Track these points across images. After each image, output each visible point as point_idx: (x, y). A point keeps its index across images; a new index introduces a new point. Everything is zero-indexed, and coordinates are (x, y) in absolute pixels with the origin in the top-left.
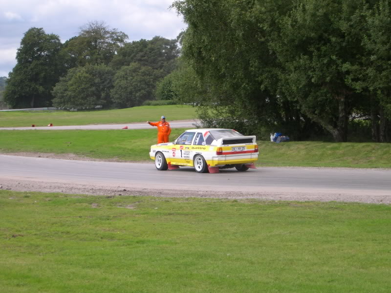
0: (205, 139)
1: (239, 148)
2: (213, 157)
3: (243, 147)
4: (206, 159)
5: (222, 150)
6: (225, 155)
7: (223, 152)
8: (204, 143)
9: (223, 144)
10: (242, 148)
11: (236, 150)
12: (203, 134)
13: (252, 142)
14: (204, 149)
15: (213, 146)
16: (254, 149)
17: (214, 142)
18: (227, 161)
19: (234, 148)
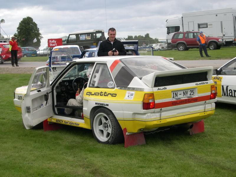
0: (113, 74)
1: (185, 92)
2: (135, 114)
3: (192, 90)
4: (118, 117)
5: (153, 99)
6: (159, 109)
7: (157, 101)
8: (112, 83)
9: (155, 86)
10: (189, 93)
11: (179, 96)
12: (109, 65)
13: (206, 79)
14: (114, 95)
15: (133, 89)
16: (209, 93)
17: (135, 82)
18: (163, 122)
19: (175, 93)
